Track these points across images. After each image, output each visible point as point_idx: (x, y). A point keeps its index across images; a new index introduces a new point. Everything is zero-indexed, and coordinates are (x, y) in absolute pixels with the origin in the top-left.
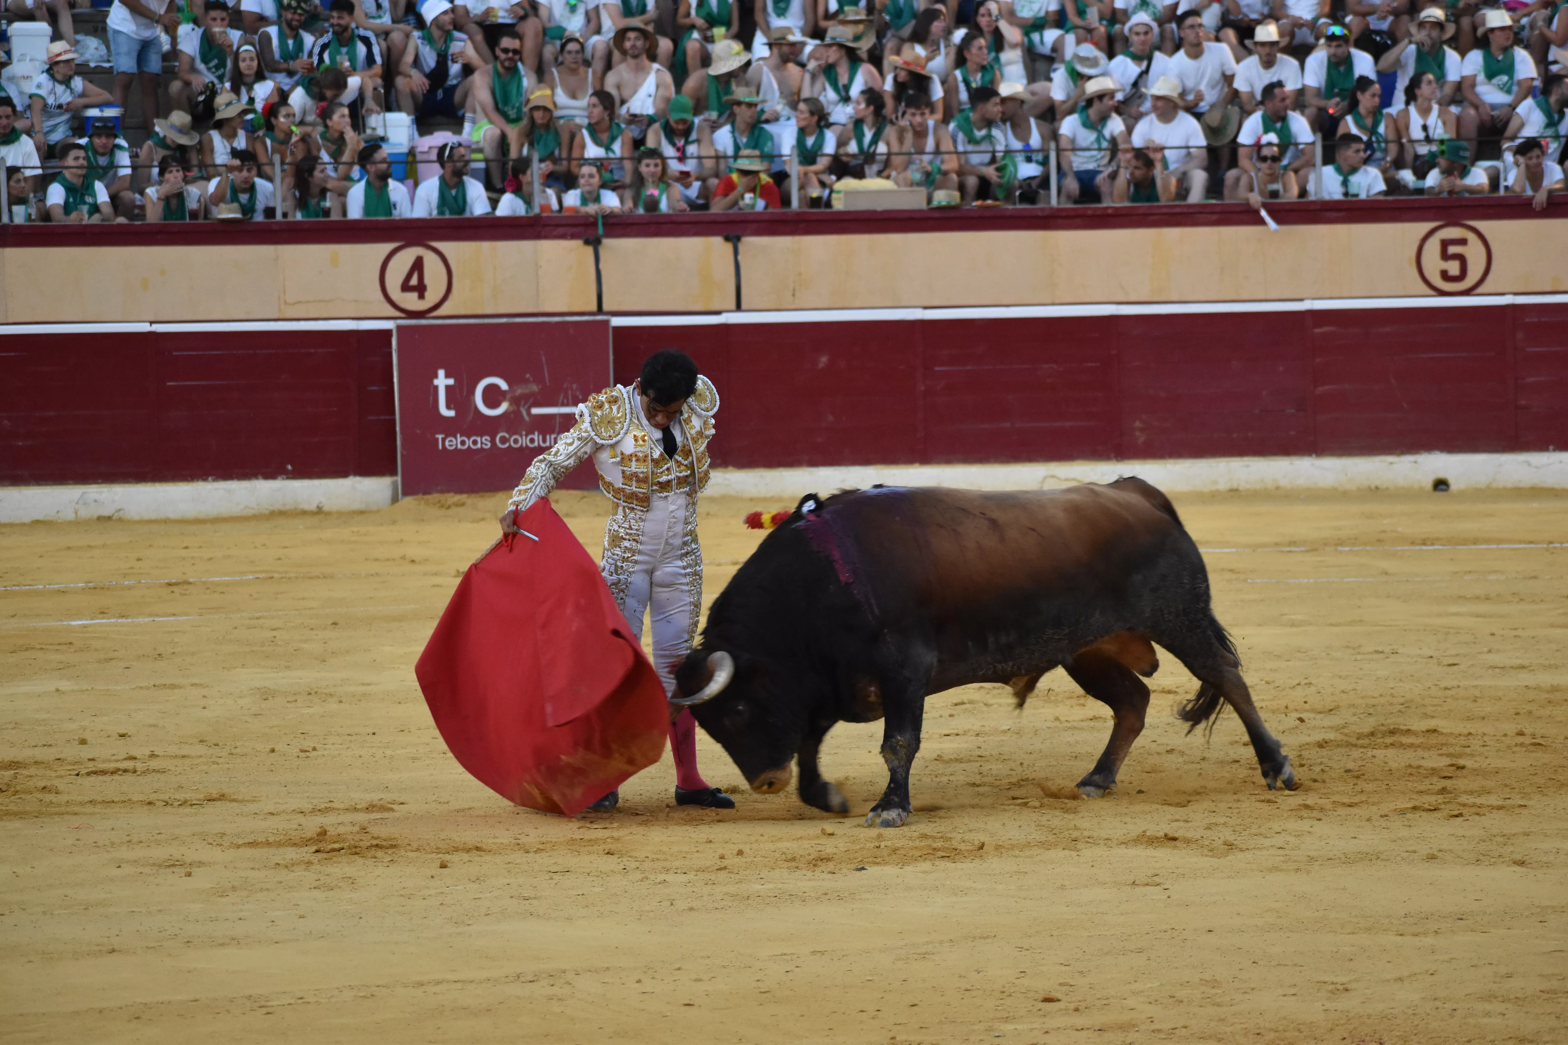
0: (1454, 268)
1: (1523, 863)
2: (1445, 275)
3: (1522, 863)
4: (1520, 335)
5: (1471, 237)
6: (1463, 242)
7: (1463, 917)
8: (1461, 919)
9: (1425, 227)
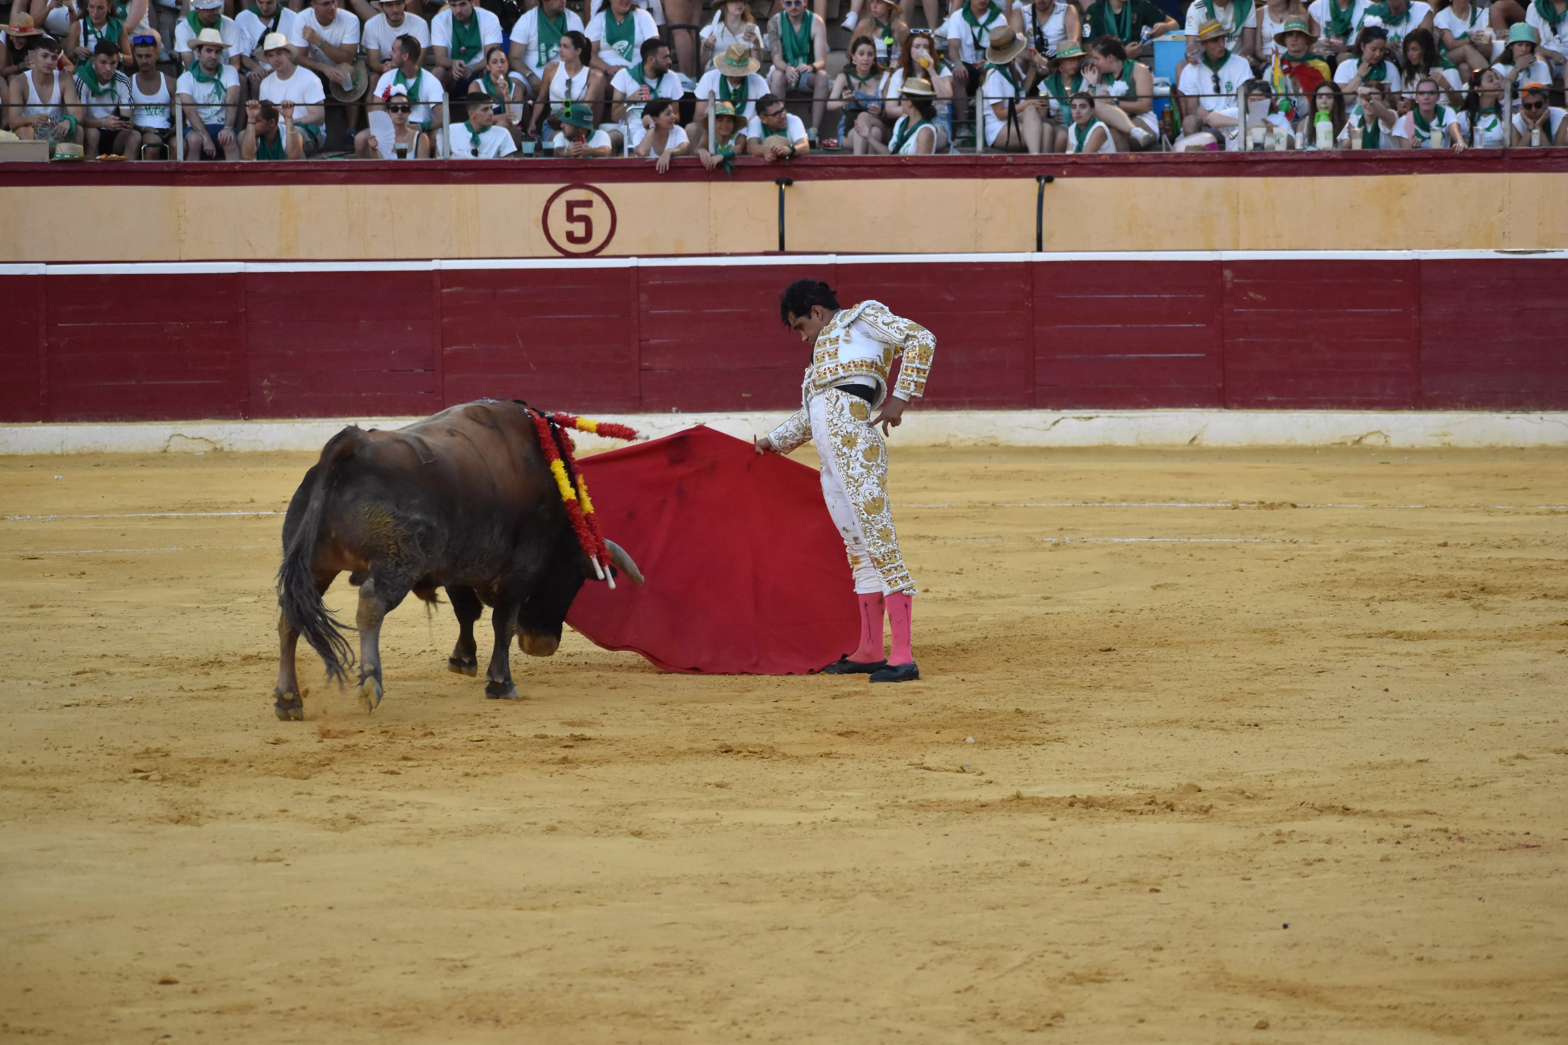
0: (579, 229)
1: (640, 834)
2: (571, 237)
3: (638, 834)
4: (644, 297)
5: (596, 199)
6: (588, 204)
7: (581, 890)
8: (579, 892)
9: (551, 188)
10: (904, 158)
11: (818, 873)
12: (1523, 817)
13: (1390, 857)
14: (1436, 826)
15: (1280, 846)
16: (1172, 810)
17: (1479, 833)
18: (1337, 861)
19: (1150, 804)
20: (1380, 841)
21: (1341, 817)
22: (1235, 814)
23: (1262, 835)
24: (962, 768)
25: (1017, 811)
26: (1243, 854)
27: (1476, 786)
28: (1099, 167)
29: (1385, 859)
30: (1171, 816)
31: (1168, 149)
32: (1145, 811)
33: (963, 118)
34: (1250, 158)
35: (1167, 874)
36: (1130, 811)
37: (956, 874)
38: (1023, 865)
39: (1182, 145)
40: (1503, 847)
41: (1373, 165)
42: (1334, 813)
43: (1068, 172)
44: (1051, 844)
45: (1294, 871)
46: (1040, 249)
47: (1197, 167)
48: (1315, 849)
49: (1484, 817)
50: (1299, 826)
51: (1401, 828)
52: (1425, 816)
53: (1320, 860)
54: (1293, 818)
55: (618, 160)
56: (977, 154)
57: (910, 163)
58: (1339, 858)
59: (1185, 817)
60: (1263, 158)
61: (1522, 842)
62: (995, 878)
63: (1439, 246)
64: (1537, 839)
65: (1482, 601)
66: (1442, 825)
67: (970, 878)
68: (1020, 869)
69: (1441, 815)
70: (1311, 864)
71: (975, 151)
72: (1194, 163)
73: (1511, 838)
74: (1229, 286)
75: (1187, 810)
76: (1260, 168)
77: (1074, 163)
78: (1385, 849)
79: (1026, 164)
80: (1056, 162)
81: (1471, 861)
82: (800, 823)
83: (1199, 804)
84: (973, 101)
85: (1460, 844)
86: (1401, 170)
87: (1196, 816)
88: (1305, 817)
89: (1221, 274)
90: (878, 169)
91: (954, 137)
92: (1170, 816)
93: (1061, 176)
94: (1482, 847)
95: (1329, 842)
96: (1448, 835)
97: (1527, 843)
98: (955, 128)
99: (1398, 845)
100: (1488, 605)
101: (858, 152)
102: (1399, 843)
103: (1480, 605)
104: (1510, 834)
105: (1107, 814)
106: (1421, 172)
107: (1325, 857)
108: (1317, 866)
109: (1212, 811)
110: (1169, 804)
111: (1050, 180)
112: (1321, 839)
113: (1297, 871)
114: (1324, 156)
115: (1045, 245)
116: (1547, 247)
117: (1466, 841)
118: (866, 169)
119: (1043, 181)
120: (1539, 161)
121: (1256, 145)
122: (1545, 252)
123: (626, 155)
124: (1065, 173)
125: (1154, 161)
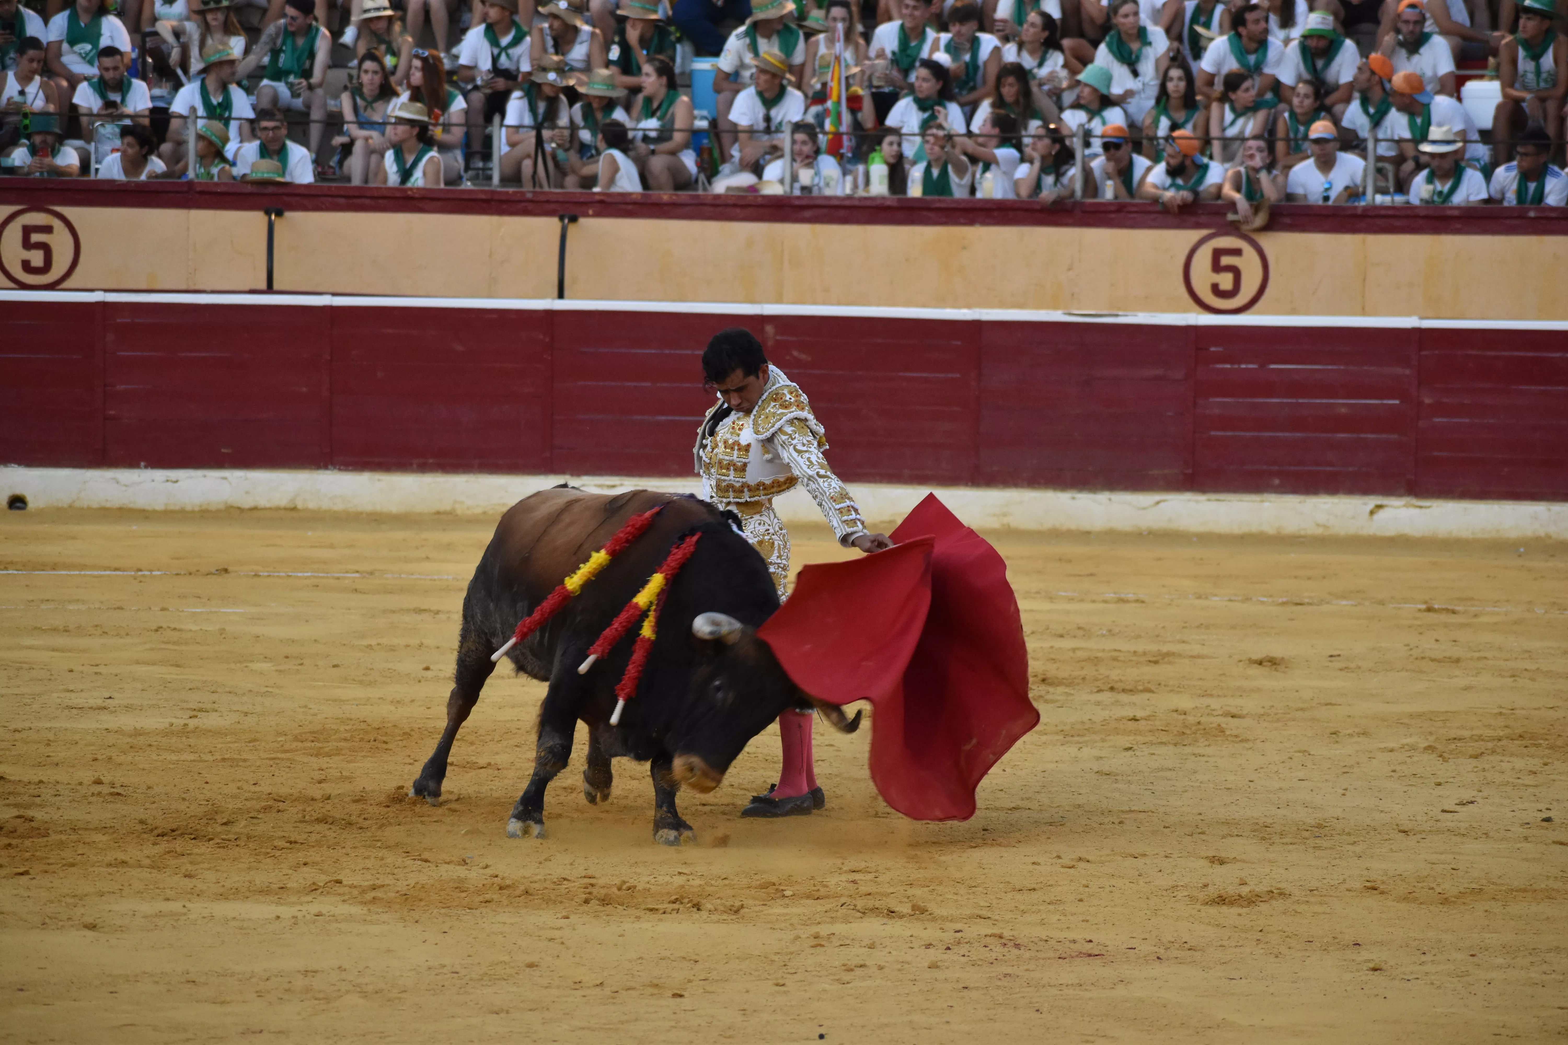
0: (37, 258)
1: (95, 927)
2: (27, 266)
3: (92, 927)
4: (110, 337)
5: (57, 224)
6: (48, 229)
7: (23, 987)
8: (22, 990)
9: (6, 210)
10: (411, 189)
11: (299, 971)
12: (1084, 923)
13: (939, 964)
14: (989, 932)
15: (819, 949)
16: (698, 909)
17: (1036, 940)
18: (881, 968)
19: (674, 903)
20: (928, 946)
21: (885, 920)
22: (769, 915)
23: (798, 938)
24: (464, 861)
25: (526, 907)
26: (776, 958)
27: (1034, 889)
28: (630, 207)
29: (934, 966)
30: (698, 916)
31: (705, 189)
32: (669, 910)
33: (478, 147)
34: (797, 202)
35: (692, 978)
36: (651, 910)
37: (455, 975)
38: (531, 965)
39: (720, 186)
40: (1064, 955)
41: (931, 215)
42: (877, 916)
43: (594, 211)
44: (562, 943)
45: (832, 977)
46: (561, 296)
47: (738, 211)
48: (857, 954)
49: (1042, 923)
50: (839, 928)
51: (952, 933)
52: (978, 920)
53: (861, 966)
54: (833, 920)
55: (84, 181)
56: (492, 188)
57: (417, 196)
58: (883, 964)
59: (714, 917)
60: (811, 203)
61: (1084, 951)
62: (499, 979)
63: (1002, 305)
64: (1100, 947)
65: (1043, 693)
66: (996, 931)
67: (471, 980)
68: (528, 970)
69: (996, 920)
70: (852, 970)
71: (490, 185)
72: (735, 206)
73: (1072, 946)
74: (770, 343)
75: (716, 910)
76: (807, 214)
77: (601, 202)
78: (933, 955)
79: (548, 202)
80: (581, 200)
81: (1027, 970)
82: (278, 917)
83: (729, 904)
84: (490, 129)
85: (1015, 951)
86: (962, 221)
87: (725, 917)
88: (846, 920)
89: (762, 330)
90: (380, 201)
91: (467, 168)
92: (696, 915)
93: (586, 215)
94: (1039, 955)
95: (872, 946)
96: (1003, 941)
97: (1090, 952)
98: (468, 157)
99: (948, 951)
100: (1049, 697)
101: (357, 182)
102: (948, 948)
103: (1041, 697)
104: (1070, 941)
105: (625, 913)
106: (984, 223)
107: (868, 963)
108: (859, 972)
109: (742, 911)
110: (695, 902)
111: (574, 219)
112: (863, 944)
113: (837, 977)
114: (878, 202)
115: (567, 292)
116: (1119, 309)
117: (1022, 948)
118: (367, 201)
119: (566, 221)
120: (1113, 216)
121: (804, 188)
122: (1117, 315)
123: (92, 177)
124: (591, 212)
125: (689, 202)
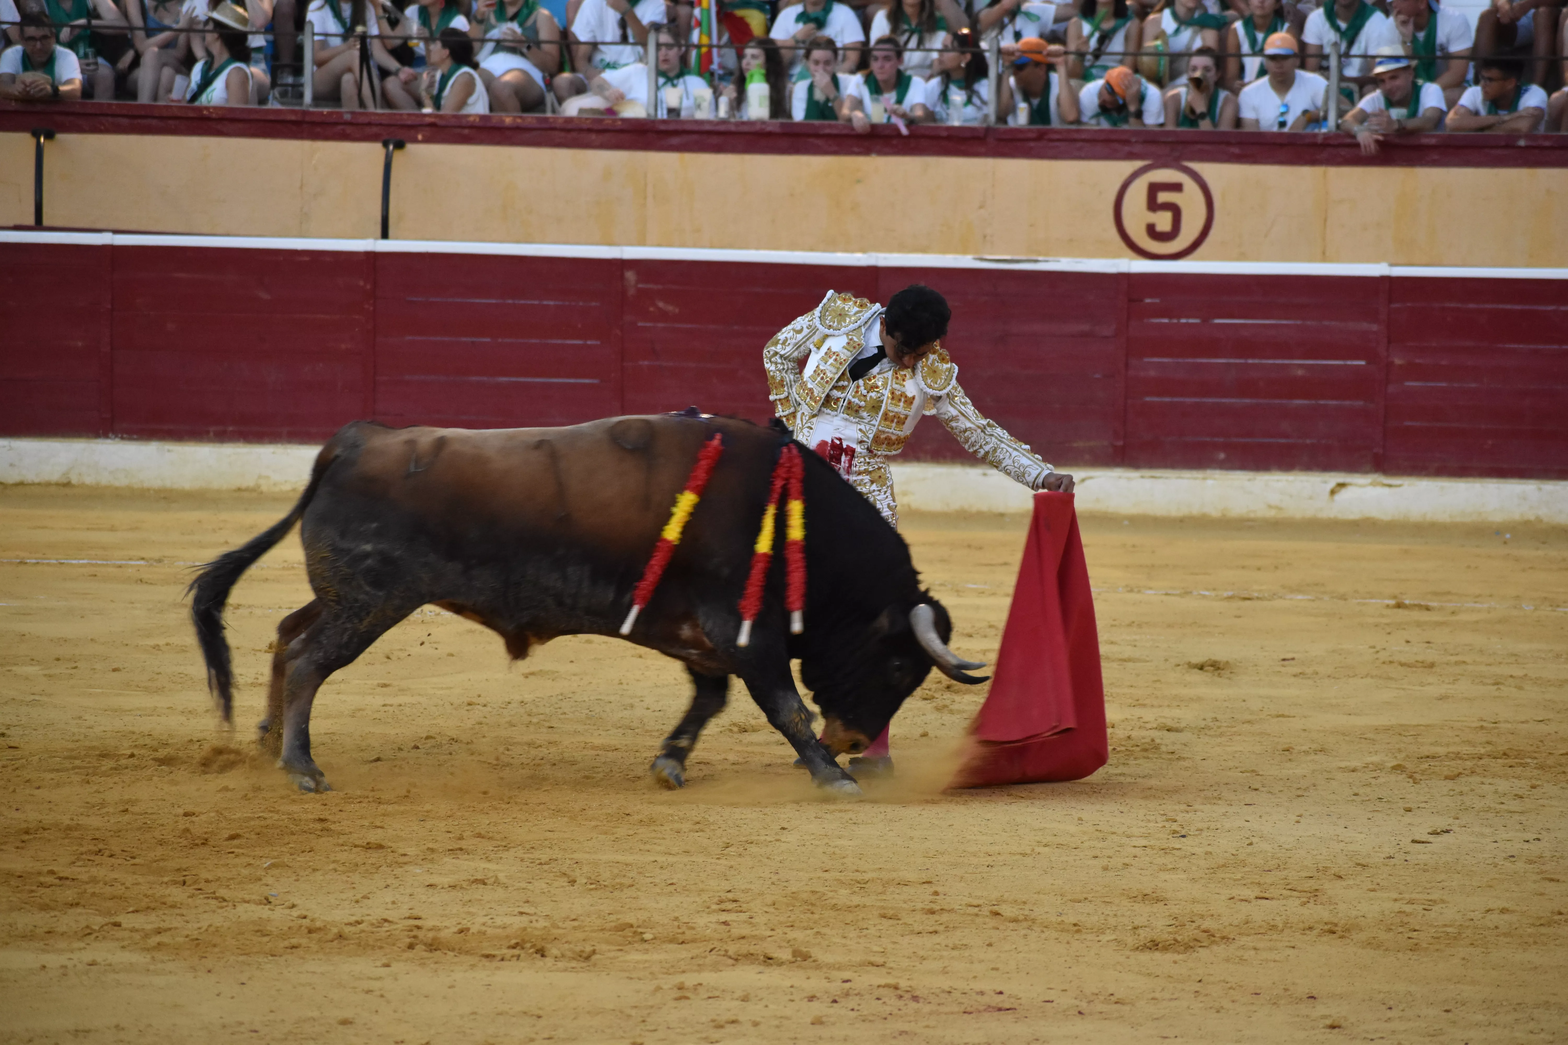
10: (207, 108)
11: (68, 1032)
12: (994, 972)
13: (824, 1019)
14: (883, 982)
15: (683, 1003)
16: (543, 956)
17: (938, 991)
18: (756, 1024)
19: (514, 947)
20: (811, 998)
21: (761, 968)
22: (625, 961)
23: (658, 988)
24: (267, 899)
25: (339, 954)
26: (633, 1012)
27: (936, 932)
28: (466, 131)
29: (818, 1022)
30: (541, 963)
31: (554, 111)
32: (508, 956)
33: (286, 59)
34: (663, 127)
35: (534, 1036)
36: (487, 956)
37: (254, 1034)
38: (345, 1022)
39: (573, 107)
40: (969, 1009)
41: (819, 142)
42: (753, 963)
43: (423, 136)
44: (382, 996)
45: (699, 1036)
46: (385, 235)
47: (593, 136)
48: (727, 1008)
49: (945, 971)
50: (708, 978)
51: (839, 983)
52: (870, 968)
53: (733, 1022)
54: (701, 968)
56: (304, 108)
57: (214, 116)
58: (758, 1019)
59: (560, 965)
60: (679, 127)
61: (994, 1004)
62: (306, 1039)
63: (902, 248)
64: (1012, 1000)
65: (948, 702)
66: (891, 981)
67: (273, 1039)
68: (341, 1027)
69: (891, 968)
70: (722, 1027)
71: (301, 104)
72: (590, 130)
73: (979, 998)
74: (631, 292)
75: (563, 956)
76: (675, 141)
77: (432, 125)
78: (818, 1008)
79: (369, 124)
80: (409, 123)
81: (927, 1027)
82: (44, 967)
83: (578, 949)
84: (300, 37)
85: (914, 1005)
86: (856, 149)
87: (574, 964)
88: (716, 968)
89: (622, 277)
90: (171, 122)
91: (274, 84)
92: (540, 963)
93: (415, 141)
94: (942, 1009)
95: (745, 999)
96: (899, 992)
97: (1000, 1005)
98: (274, 71)
99: (835, 1005)
100: (955, 707)
101: (144, 98)
102: (835, 1001)
103: (945, 706)
104: (977, 993)
105: (456, 960)
106: (881, 153)
107: (740, 1018)
108: (729, 1029)
109: (594, 957)
110: (539, 947)
111: (400, 145)
112: (736, 996)
113: (704, 1035)
114: (758, 128)
115: (391, 231)
116: (1040, 254)
117: (921, 1000)
118: (154, 122)
119: (391, 147)
120: (1032, 144)
121: (671, 111)
122: (1036, 261)
124: (420, 137)
125: (538, 126)
